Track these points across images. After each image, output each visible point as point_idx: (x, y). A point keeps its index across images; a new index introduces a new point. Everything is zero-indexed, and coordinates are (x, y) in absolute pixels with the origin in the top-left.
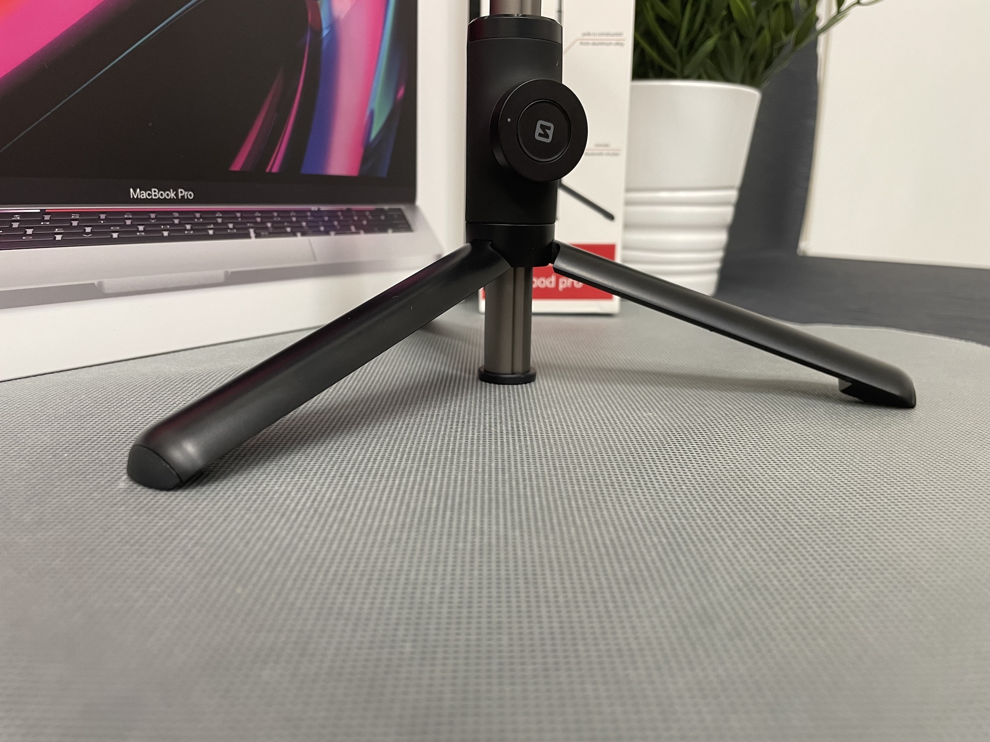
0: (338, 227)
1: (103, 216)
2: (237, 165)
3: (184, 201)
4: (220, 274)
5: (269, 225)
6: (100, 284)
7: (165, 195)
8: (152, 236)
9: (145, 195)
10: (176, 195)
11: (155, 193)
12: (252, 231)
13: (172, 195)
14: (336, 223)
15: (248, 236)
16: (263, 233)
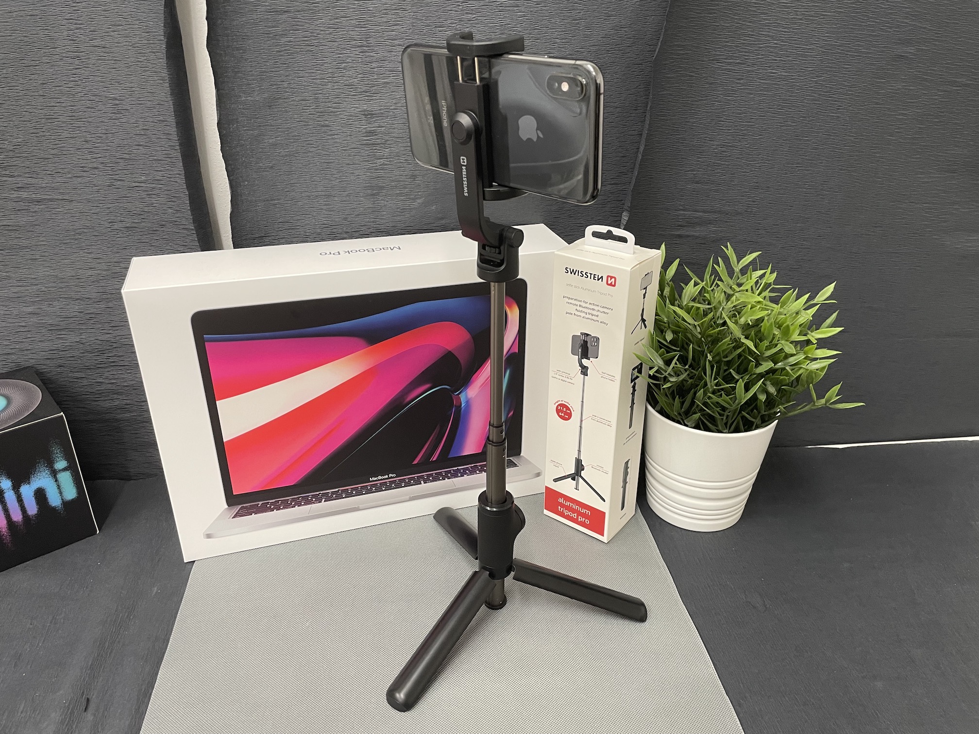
0: (469, 473)
1: (360, 488)
2: (415, 462)
3: (391, 477)
4: (408, 497)
5: (431, 478)
6: (358, 507)
7: (383, 477)
8: (379, 490)
9: (375, 479)
10: (389, 476)
11: (380, 477)
12: (422, 482)
13: (387, 477)
14: (467, 472)
15: (421, 484)
16: (427, 482)
